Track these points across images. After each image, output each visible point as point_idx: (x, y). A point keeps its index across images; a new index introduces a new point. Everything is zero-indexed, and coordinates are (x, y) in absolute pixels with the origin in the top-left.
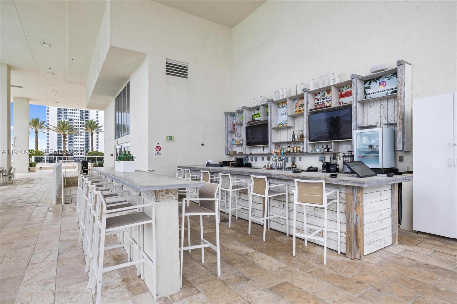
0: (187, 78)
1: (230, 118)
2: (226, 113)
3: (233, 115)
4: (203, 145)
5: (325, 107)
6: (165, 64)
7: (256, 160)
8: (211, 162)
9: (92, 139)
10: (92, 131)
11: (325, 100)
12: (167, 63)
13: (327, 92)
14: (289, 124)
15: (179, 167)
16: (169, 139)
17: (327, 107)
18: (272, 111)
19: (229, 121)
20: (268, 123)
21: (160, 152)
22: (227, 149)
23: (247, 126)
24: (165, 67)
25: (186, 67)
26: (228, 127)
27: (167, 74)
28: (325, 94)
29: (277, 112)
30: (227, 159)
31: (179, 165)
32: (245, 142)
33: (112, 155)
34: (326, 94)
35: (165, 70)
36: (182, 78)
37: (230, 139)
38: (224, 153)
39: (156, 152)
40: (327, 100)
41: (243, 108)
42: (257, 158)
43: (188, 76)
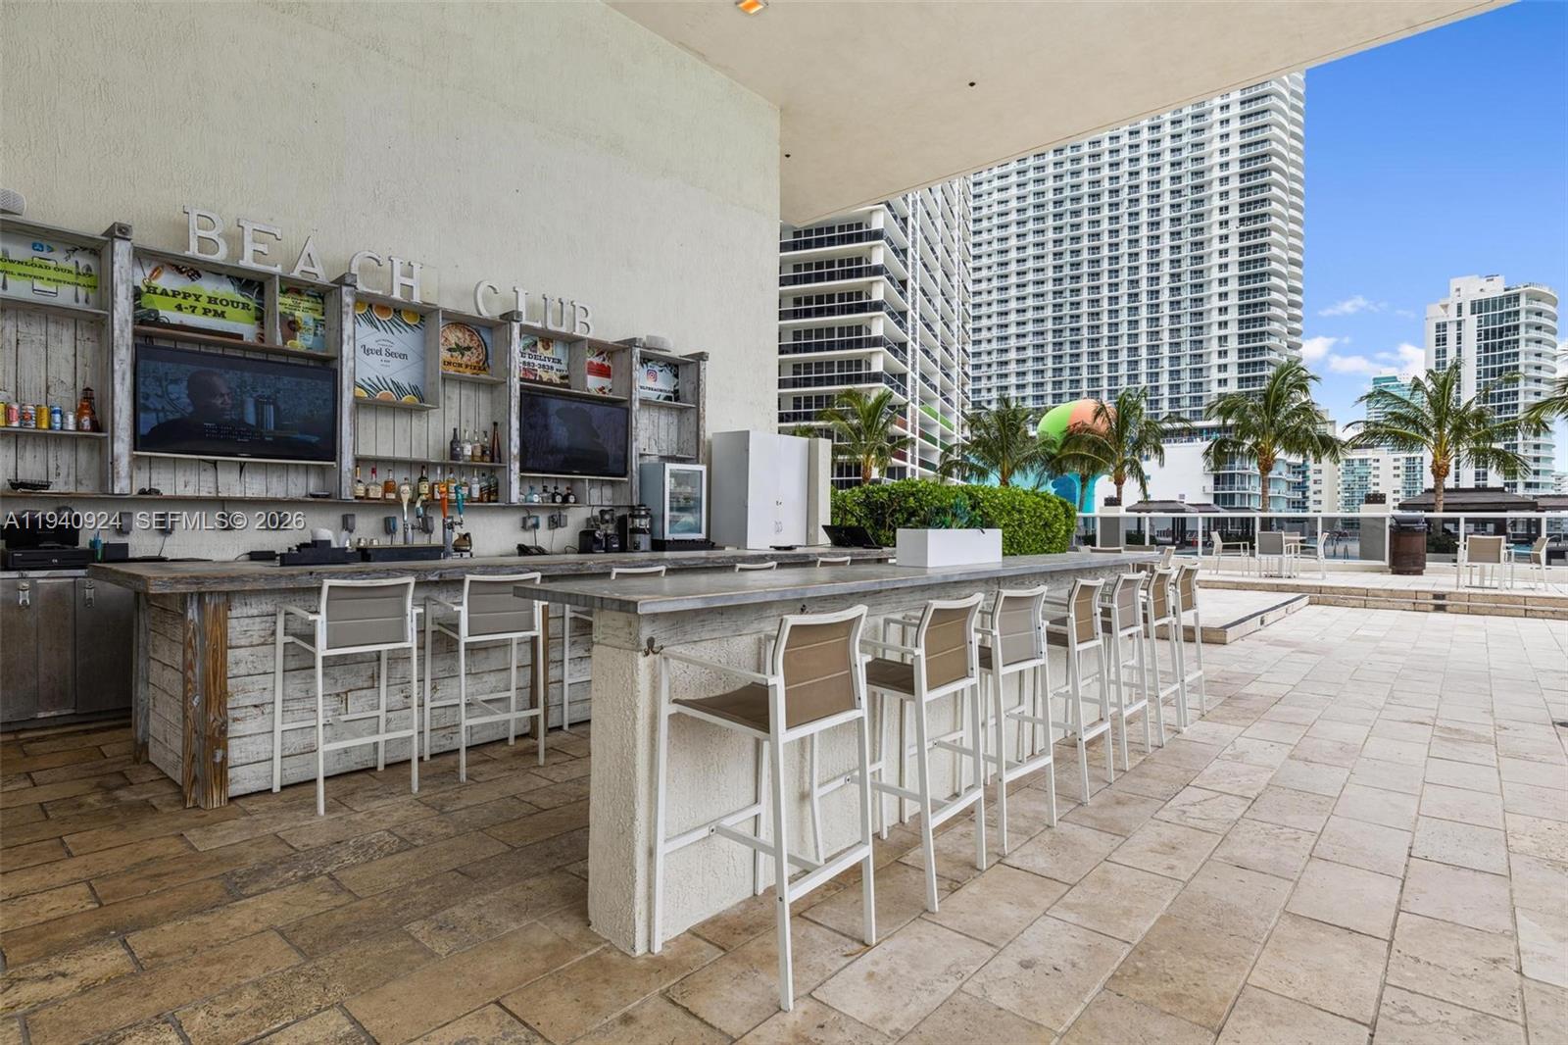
5: (534, 381)
11: (537, 362)
13: (542, 341)
17: (541, 382)
28: (536, 344)
34: (540, 345)
40: (542, 363)
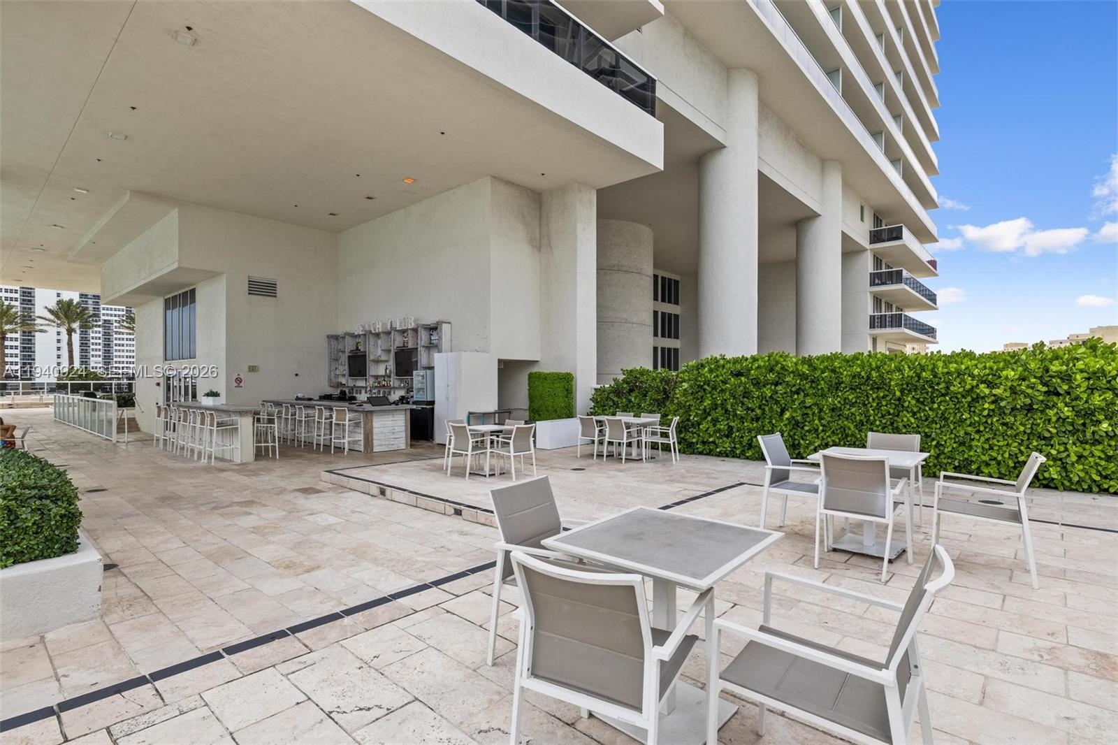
0: (275, 296)
1: (333, 343)
2: (328, 337)
3: (336, 338)
4: (297, 375)
6: (247, 282)
7: (360, 393)
8: (300, 395)
9: (71, 341)
10: (69, 324)
12: (249, 281)
14: (383, 358)
15: (263, 401)
16: (253, 369)
18: (371, 342)
19: (333, 346)
20: (366, 355)
21: (241, 385)
22: (330, 380)
23: (350, 354)
24: (247, 286)
25: (275, 284)
26: (331, 353)
27: (249, 294)
29: (377, 344)
30: (329, 391)
31: (264, 399)
32: (347, 372)
33: (158, 384)
35: (246, 289)
36: (268, 298)
37: (333, 368)
38: (327, 384)
39: (236, 385)
41: (345, 334)
42: (361, 391)
43: (277, 295)
